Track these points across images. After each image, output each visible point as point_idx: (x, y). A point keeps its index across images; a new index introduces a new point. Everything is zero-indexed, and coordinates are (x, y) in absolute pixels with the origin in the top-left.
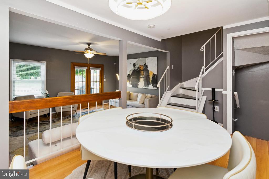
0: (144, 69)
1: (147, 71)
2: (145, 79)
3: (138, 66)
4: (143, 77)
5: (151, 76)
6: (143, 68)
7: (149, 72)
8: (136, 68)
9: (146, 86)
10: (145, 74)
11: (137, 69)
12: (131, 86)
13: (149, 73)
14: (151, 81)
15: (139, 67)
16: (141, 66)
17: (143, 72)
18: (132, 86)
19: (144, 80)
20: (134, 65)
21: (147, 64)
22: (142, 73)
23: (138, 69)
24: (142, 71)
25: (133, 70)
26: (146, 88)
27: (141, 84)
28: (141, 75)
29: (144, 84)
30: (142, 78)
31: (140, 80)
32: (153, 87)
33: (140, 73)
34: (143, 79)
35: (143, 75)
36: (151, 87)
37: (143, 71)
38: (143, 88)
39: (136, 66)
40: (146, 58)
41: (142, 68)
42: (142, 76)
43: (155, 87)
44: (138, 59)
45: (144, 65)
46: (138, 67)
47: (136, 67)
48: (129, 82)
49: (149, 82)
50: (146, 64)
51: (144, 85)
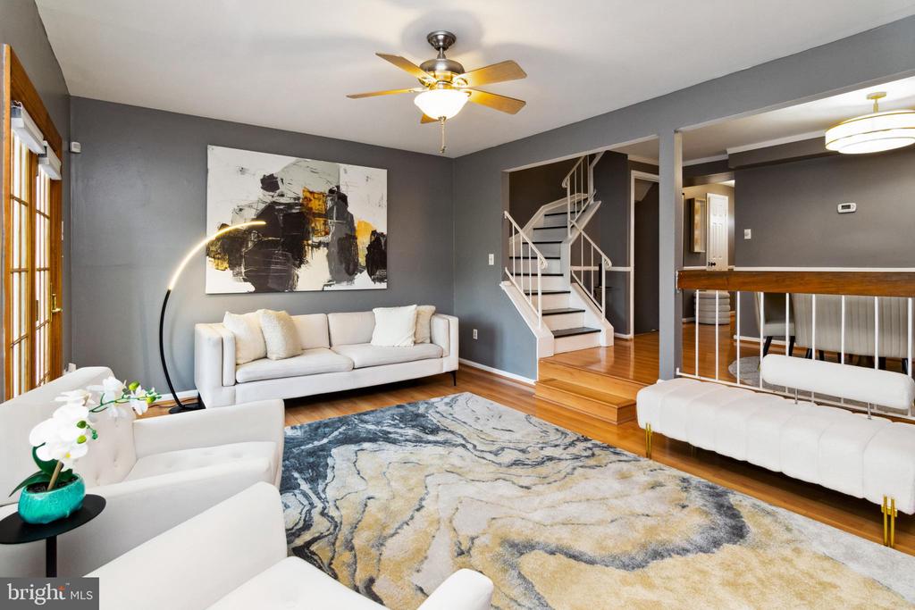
0: (332, 209)
1: (346, 219)
2: (335, 250)
3: (291, 191)
4: (327, 245)
5: (363, 241)
6: (325, 202)
7: (356, 225)
8: (282, 200)
9: (339, 282)
10: (333, 229)
11: (289, 206)
12: (249, 287)
13: (353, 229)
14: (362, 260)
15: (301, 196)
16: (312, 193)
17: (322, 220)
18: (252, 289)
19: (328, 256)
20: (270, 183)
21: (343, 190)
22: (318, 224)
23: (296, 204)
24: (320, 215)
25: (262, 206)
26: (344, 286)
27: (314, 272)
28: (315, 231)
29: (331, 272)
30: (318, 245)
31: (308, 257)
32: (373, 280)
33: (309, 223)
34: (323, 251)
35: (327, 233)
36: (363, 281)
37: (326, 215)
38: (326, 288)
39: (282, 188)
40: (343, 166)
41: (316, 205)
42: (316, 239)
43: (381, 280)
44: (293, 159)
45: (331, 191)
46: (294, 196)
47: (282, 195)
48: (232, 266)
49: (356, 264)
50: (338, 187)
51: (327, 276)
